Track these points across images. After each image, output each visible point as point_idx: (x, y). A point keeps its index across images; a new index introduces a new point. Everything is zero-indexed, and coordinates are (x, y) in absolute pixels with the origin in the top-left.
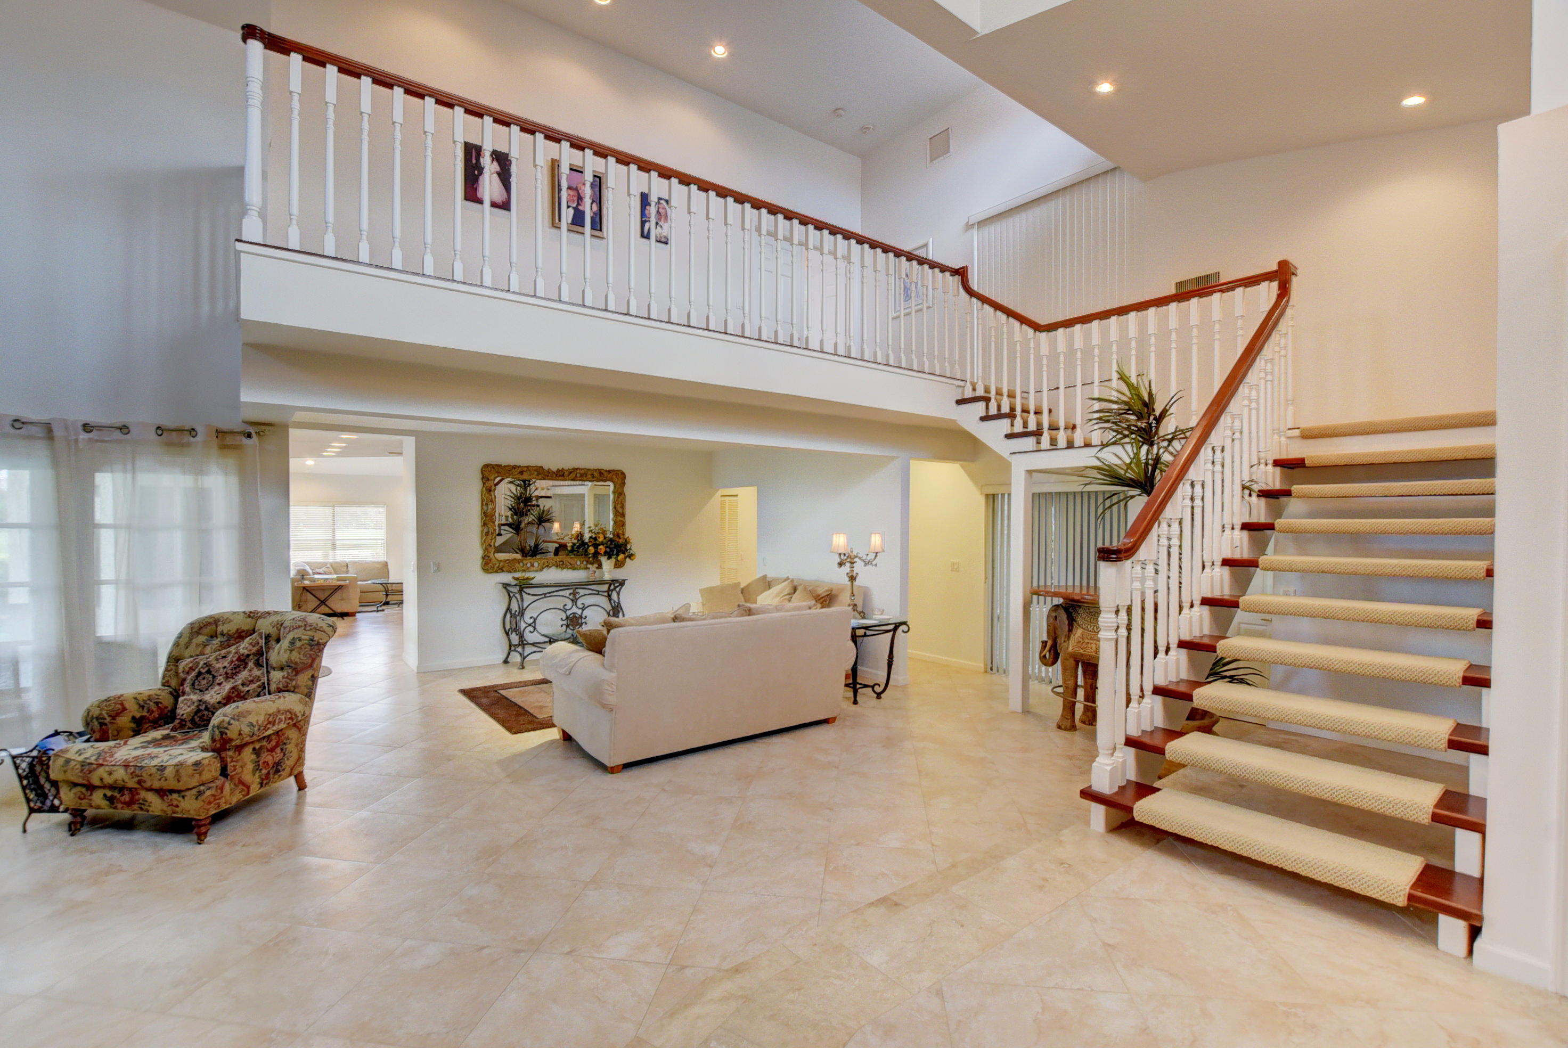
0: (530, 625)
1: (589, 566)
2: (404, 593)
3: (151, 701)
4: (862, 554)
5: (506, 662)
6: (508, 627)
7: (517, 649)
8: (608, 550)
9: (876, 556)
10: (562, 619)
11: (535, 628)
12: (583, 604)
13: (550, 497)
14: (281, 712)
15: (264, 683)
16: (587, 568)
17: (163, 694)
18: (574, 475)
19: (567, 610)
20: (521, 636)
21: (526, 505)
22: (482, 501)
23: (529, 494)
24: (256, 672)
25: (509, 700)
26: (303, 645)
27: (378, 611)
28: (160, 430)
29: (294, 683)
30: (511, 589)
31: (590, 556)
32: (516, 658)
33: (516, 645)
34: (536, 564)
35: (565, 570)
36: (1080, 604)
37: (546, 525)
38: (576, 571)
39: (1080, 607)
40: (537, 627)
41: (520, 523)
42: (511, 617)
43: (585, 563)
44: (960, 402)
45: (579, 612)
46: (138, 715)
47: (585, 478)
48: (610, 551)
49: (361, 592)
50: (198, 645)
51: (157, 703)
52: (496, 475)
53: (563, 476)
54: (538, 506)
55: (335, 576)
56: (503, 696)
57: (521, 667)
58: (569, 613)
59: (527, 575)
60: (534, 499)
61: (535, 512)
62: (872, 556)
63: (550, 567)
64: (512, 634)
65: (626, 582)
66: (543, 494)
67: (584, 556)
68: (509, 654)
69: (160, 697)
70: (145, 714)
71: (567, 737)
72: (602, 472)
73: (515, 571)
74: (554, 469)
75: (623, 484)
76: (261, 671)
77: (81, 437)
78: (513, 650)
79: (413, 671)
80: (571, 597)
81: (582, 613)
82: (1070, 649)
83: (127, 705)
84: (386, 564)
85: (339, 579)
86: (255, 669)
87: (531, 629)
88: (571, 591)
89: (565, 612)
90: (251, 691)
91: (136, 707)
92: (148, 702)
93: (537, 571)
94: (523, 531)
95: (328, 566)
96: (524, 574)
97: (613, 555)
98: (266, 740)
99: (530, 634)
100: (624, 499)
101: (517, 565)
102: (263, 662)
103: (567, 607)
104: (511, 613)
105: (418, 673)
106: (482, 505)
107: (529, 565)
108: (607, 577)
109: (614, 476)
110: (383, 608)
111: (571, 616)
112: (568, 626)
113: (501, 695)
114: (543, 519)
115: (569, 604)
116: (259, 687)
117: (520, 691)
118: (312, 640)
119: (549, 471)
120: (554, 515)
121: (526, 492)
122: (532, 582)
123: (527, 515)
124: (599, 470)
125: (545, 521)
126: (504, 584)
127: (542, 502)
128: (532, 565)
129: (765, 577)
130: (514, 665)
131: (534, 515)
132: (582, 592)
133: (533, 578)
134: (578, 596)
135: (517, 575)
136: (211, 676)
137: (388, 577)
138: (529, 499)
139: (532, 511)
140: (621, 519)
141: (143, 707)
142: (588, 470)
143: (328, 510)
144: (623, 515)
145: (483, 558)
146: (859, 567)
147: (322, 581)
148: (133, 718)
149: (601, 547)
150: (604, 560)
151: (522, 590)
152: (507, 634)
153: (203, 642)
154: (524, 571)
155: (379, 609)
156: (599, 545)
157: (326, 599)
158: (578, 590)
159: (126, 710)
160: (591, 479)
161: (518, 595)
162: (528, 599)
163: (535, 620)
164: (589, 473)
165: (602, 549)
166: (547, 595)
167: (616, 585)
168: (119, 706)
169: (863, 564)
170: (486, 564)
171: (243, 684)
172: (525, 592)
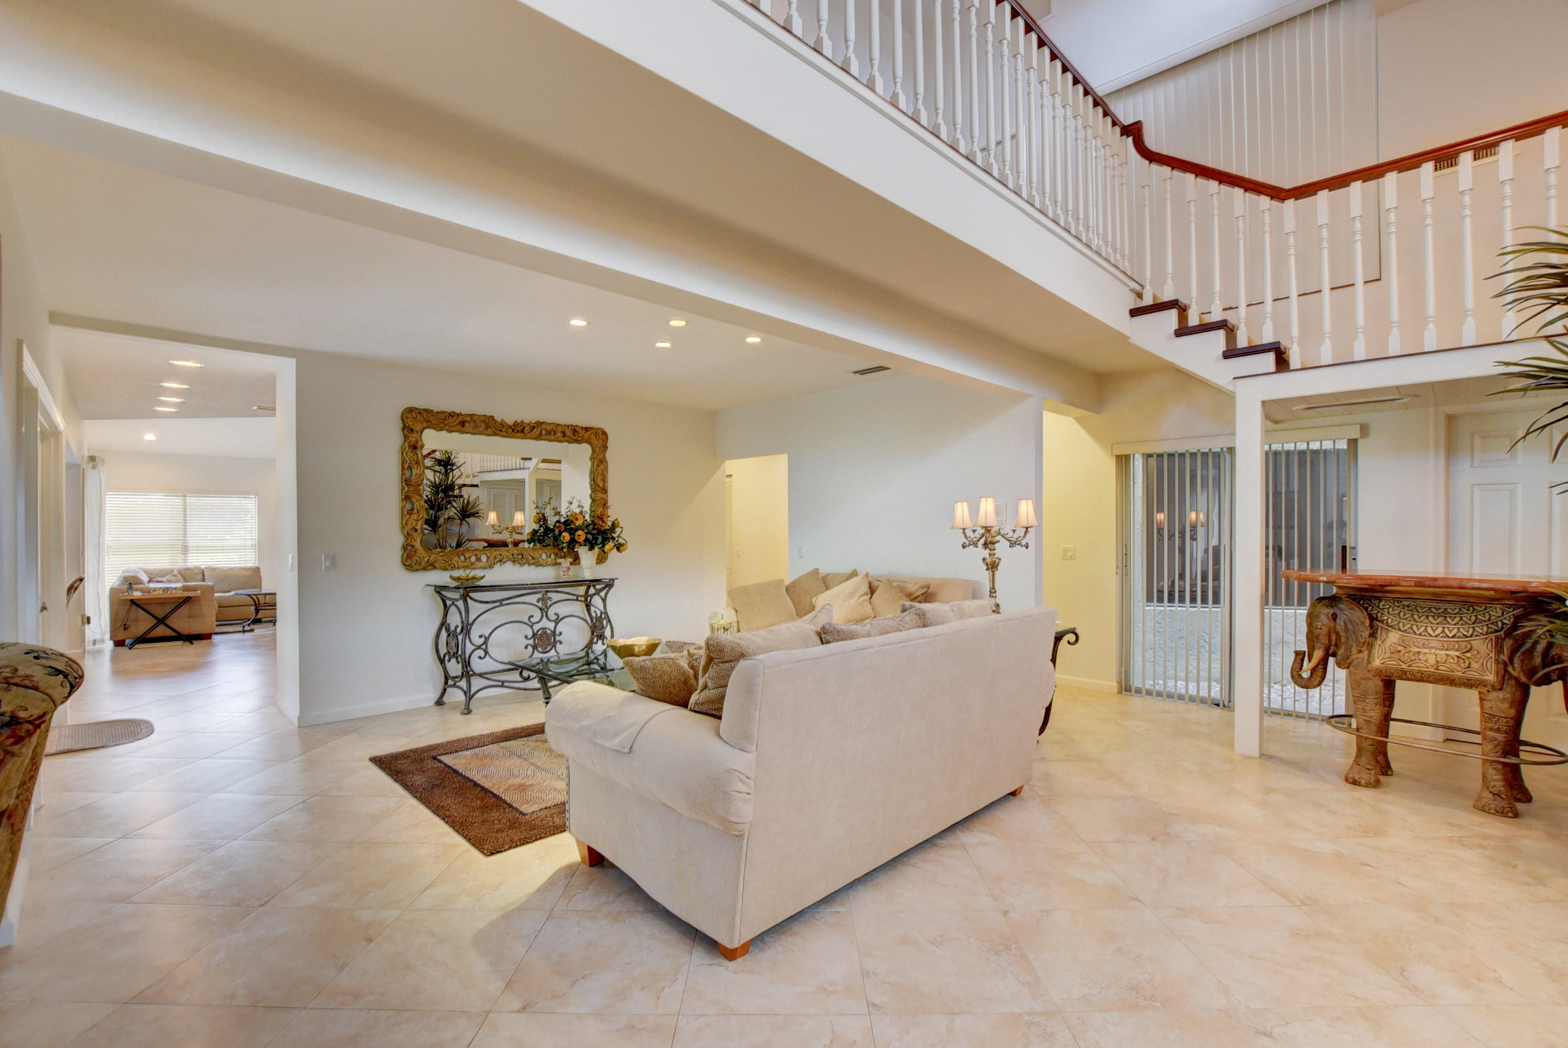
0: (479, 647)
1: (559, 560)
2: (278, 607)
4: (1007, 530)
5: (440, 703)
6: (443, 651)
7: (458, 684)
8: (590, 537)
9: (1026, 532)
10: (526, 637)
11: (486, 652)
12: (556, 614)
13: (477, 486)
16: (556, 564)
18: (539, 432)
19: (533, 624)
20: (466, 664)
21: (447, 496)
22: (403, 464)
23: (452, 480)
25: (461, 775)
27: (244, 631)
30: (446, 594)
31: (564, 545)
32: (456, 696)
33: (456, 677)
34: (484, 558)
35: (526, 566)
36: (1378, 595)
37: (471, 520)
38: (540, 568)
39: (1380, 599)
40: (490, 650)
41: (437, 518)
42: (449, 635)
43: (553, 556)
44: (1135, 312)
45: (551, 626)
47: (552, 437)
48: (594, 539)
49: (219, 607)
52: (425, 425)
53: (523, 431)
54: (461, 496)
55: (179, 585)
56: (449, 767)
57: (466, 711)
58: (536, 627)
59: (473, 573)
60: (456, 487)
61: (458, 504)
62: (1021, 532)
63: (505, 562)
64: (449, 660)
65: (616, 581)
66: (468, 482)
67: (552, 547)
68: (445, 690)
71: (595, 859)
72: (577, 429)
73: (453, 568)
74: (510, 421)
75: (605, 447)
78: (451, 686)
79: (292, 723)
80: (540, 605)
81: (555, 627)
82: (1377, 663)
84: (257, 570)
85: (185, 589)
87: (481, 653)
88: (540, 596)
89: (531, 627)
93: (484, 568)
94: (442, 528)
95: (175, 573)
96: (468, 572)
97: (596, 544)
99: (479, 661)
100: (606, 468)
101: (456, 559)
103: (532, 620)
104: (448, 630)
105: (299, 727)
106: (403, 468)
107: (473, 559)
108: (588, 575)
109: (592, 436)
110: (252, 627)
111: (540, 632)
112: (535, 647)
113: (445, 765)
114: (467, 513)
115: (537, 614)
117: (476, 756)
119: (503, 424)
120: (481, 507)
121: (448, 479)
122: (481, 583)
123: (446, 508)
124: (572, 426)
125: (469, 516)
126: (436, 586)
127: (465, 491)
128: (479, 560)
129: (816, 572)
130: (454, 707)
131: (456, 508)
132: (555, 597)
133: (483, 577)
134: (549, 603)
135: (456, 573)
137: (260, 587)
138: (451, 487)
139: (454, 504)
140: (602, 496)
142: (558, 425)
143: (178, 501)
144: (605, 491)
145: (404, 548)
146: (1002, 548)
147: (161, 592)
149: (580, 532)
150: (583, 551)
151: (468, 595)
152: (442, 661)
154: (466, 567)
155: (247, 628)
156: (577, 530)
157: (166, 617)
158: (549, 595)
160: (561, 439)
161: (460, 604)
162: (475, 609)
163: (487, 639)
164: (560, 429)
165: (581, 535)
166: (504, 603)
167: (598, 587)
169: (1008, 544)
170: (409, 557)
172: (472, 599)
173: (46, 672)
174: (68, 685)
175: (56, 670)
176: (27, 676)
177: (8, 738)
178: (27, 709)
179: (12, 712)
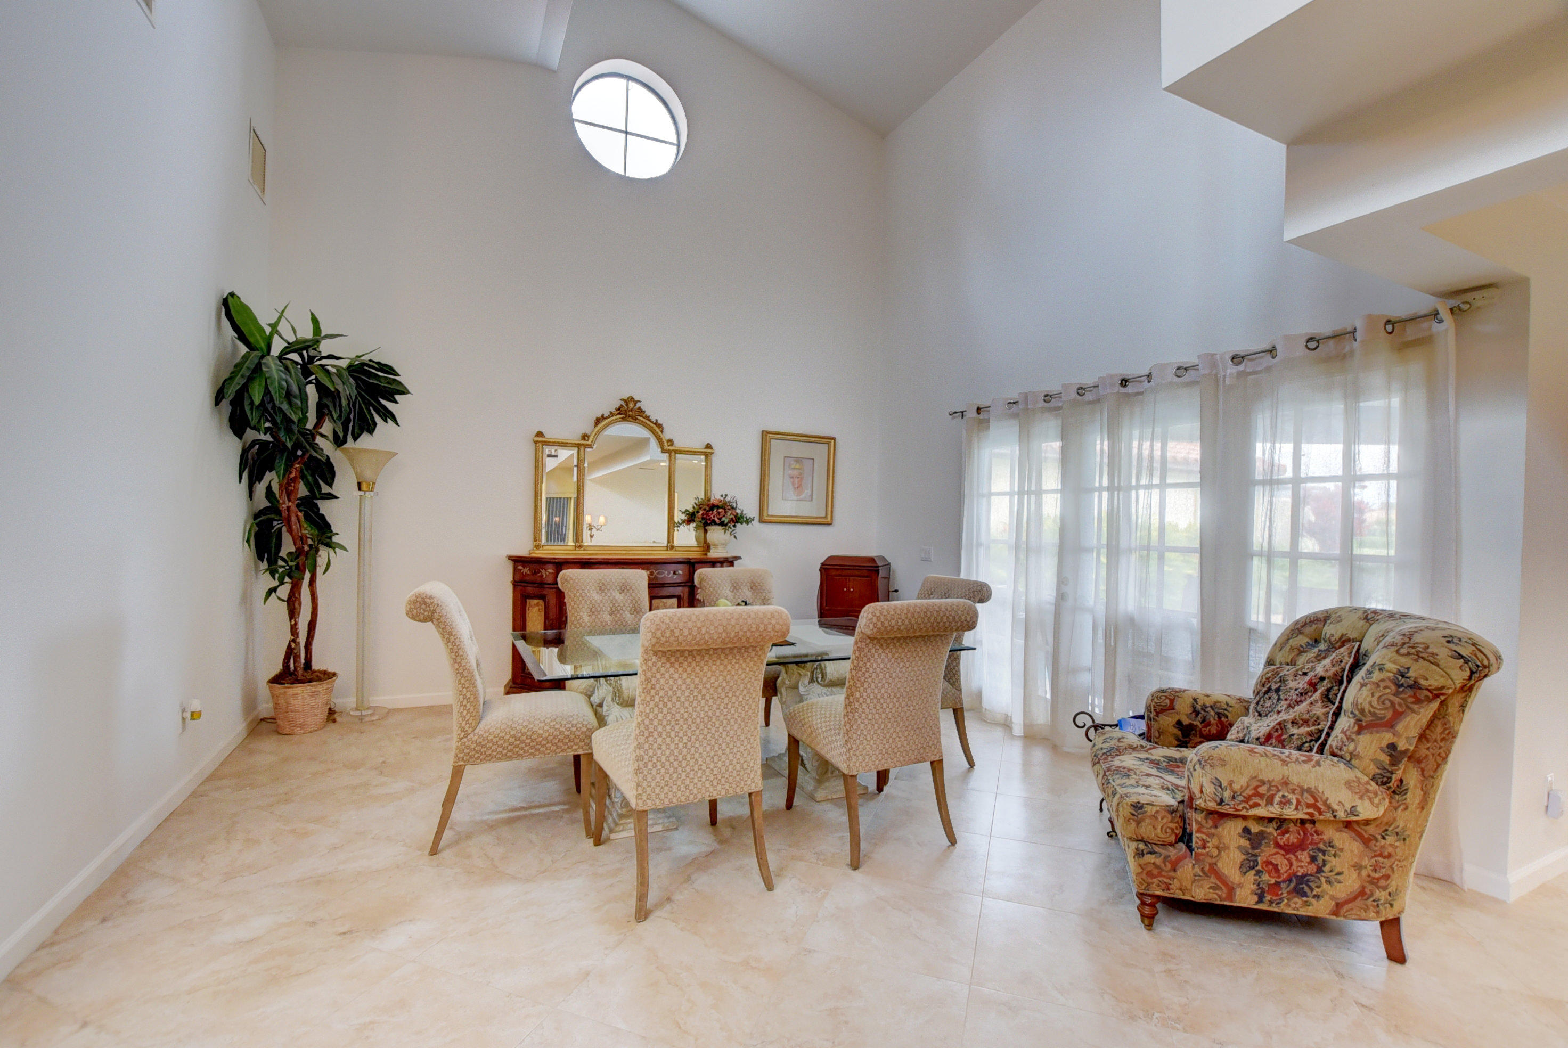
3: (1213, 709)
14: (1291, 787)
15: (1321, 731)
17: (1237, 706)
24: (1319, 710)
26: (1382, 680)
28: (1314, 342)
29: (1351, 747)
46: (1186, 721)
50: (1292, 649)
51: (1219, 715)
69: (1230, 709)
70: (1197, 723)
76: (1324, 710)
77: (1229, 371)
83: (1177, 705)
86: (1320, 704)
90: (1295, 737)
91: (1189, 710)
92: (1209, 709)
98: (1274, 825)
102: (1336, 695)
116: (1310, 734)
118: (1403, 676)
136: (1277, 697)
141: (1197, 713)
148: (1179, 723)
153: (1301, 646)
159: (1173, 709)
168: (1168, 701)
171: (1294, 722)
173: (1450, 654)
174: (1468, 670)
175: (1459, 654)
176: (1433, 654)
177: (1410, 696)
178: (1427, 679)
179: (1416, 678)
